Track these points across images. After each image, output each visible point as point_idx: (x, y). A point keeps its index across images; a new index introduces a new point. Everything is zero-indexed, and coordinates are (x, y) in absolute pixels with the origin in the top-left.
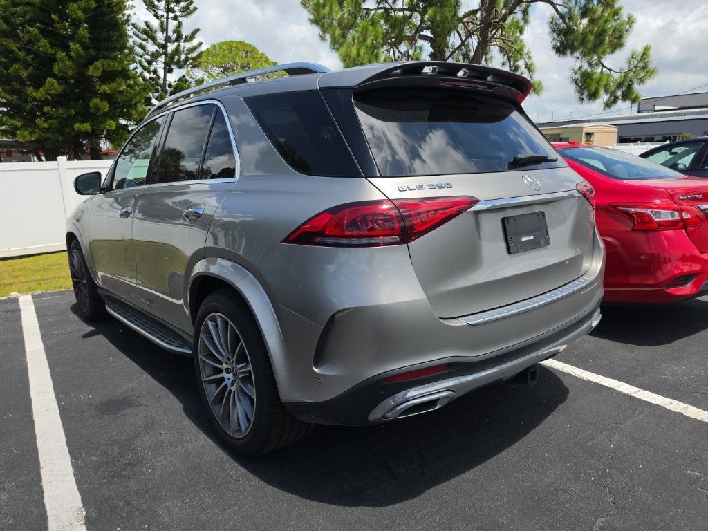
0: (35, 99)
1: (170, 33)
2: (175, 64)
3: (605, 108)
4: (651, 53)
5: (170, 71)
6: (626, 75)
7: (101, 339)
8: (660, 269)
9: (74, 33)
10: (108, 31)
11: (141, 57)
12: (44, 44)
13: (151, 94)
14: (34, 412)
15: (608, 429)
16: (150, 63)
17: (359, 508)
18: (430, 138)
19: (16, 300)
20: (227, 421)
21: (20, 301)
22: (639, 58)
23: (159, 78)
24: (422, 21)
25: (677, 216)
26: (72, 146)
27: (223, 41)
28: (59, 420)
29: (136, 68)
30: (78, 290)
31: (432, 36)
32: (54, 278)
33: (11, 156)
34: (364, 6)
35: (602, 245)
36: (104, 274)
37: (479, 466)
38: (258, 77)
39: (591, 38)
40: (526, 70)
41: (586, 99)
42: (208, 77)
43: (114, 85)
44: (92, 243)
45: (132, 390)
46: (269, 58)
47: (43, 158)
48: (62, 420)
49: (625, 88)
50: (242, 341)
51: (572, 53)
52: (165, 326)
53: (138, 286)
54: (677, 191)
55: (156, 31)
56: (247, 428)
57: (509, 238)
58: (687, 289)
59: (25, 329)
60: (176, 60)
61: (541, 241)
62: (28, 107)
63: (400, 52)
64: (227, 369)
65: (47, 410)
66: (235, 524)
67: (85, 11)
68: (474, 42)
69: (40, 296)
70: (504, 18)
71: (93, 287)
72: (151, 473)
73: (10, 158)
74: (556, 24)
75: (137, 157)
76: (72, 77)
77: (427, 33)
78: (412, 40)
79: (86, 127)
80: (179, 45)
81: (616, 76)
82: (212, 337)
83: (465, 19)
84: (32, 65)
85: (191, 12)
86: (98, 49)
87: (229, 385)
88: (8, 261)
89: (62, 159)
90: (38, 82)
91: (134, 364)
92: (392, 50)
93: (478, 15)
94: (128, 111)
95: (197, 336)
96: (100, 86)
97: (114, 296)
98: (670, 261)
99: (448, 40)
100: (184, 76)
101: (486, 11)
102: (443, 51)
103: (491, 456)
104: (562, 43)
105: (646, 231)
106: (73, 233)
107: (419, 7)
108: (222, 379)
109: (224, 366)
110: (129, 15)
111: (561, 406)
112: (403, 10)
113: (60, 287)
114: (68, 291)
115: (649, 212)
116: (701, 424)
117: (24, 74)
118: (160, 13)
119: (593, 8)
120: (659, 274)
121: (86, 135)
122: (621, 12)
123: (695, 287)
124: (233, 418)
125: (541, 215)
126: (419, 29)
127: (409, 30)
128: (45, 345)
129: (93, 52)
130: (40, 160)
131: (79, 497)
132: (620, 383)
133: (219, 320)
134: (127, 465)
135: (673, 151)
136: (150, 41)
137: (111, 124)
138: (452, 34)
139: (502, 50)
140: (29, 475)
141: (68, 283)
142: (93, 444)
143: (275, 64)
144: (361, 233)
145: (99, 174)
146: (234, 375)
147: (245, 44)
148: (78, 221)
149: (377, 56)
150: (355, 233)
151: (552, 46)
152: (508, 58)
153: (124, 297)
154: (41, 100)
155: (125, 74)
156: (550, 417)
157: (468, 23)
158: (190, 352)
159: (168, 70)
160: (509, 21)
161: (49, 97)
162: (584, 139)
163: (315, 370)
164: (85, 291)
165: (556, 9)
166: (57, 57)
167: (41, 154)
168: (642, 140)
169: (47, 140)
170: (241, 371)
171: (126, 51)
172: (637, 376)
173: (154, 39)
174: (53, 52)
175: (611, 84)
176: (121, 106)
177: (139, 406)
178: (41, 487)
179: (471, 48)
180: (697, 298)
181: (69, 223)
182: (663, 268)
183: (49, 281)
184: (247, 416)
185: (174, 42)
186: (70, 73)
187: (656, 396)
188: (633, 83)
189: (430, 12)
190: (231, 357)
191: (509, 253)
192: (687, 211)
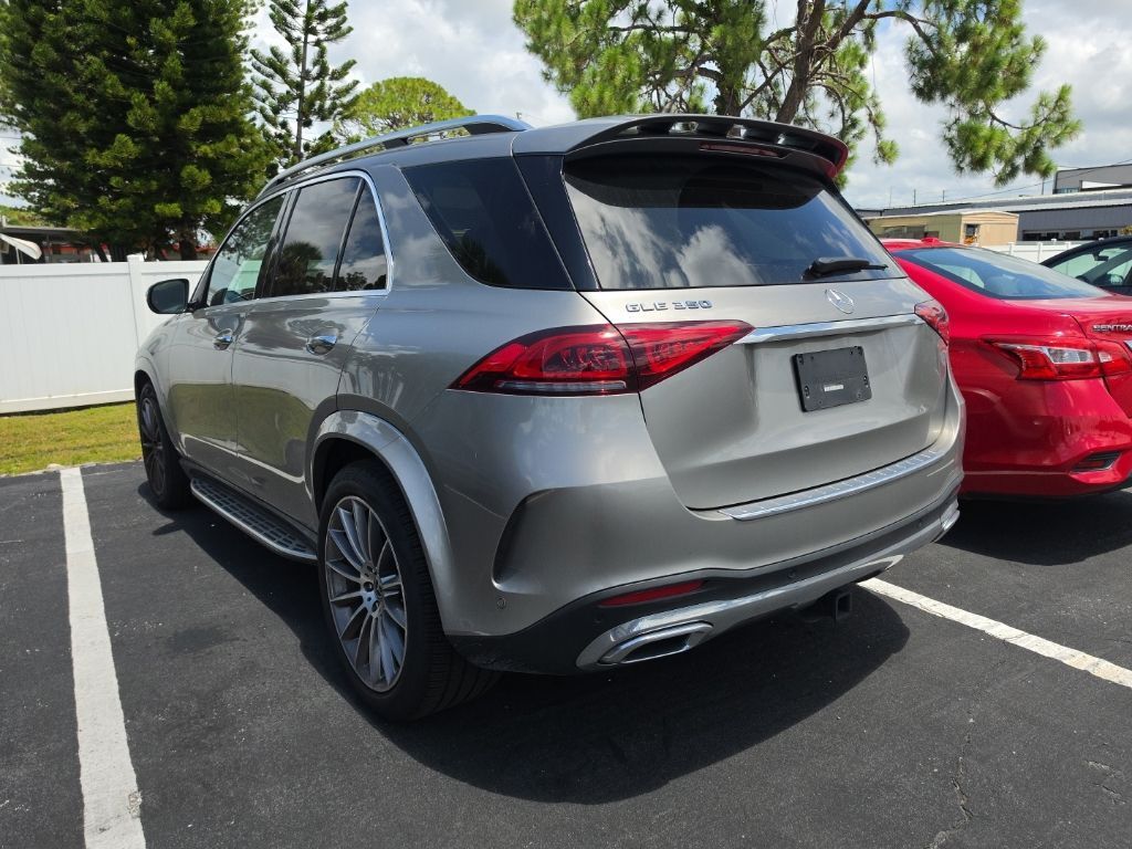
0: (97, 167)
1: (309, 66)
2: (316, 113)
3: (996, 184)
4: (1071, 97)
5: (308, 124)
6: (1030, 133)
7: (182, 536)
8: (1063, 439)
9: (161, 65)
10: (213, 62)
11: (264, 101)
12: (112, 83)
13: (276, 160)
14: (74, 645)
15: (968, 693)
16: (276, 111)
17: (561, 804)
18: (698, 239)
19: (56, 476)
20: (365, 666)
21: (62, 477)
22: (1052, 105)
23: (289, 134)
24: (703, 47)
25: (1089, 359)
26: (153, 239)
27: (392, 77)
28: (111, 659)
29: (254, 119)
30: (150, 460)
31: (719, 70)
32: (117, 443)
33: (60, 253)
34: (611, 23)
35: (960, 401)
36: (188, 436)
37: (756, 746)
38: (446, 133)
39: (974, 74)
40: (871, 125)
41: (967, 169)
42: (368, 134)
43: (220, 146)
44: (175, 389)
45: (225, 617)
46: (463, 104)
47: (109, 257)
48: (115, 660)
49: (1029, 153)
50: (388, 540)
51: (943, 97)
52: (278, 517)
53: (239, 455)
54: (1091, 318)
55: (288, 62)
56: (394, 676)
57: (803, 386)
58: (1108, 473)
59: (66, 521)
60: (316, 107)
61: (857, 392)
62: (88, 177)
63: (667, 95)
64: (367, 584)
65: (93, 643)
66: (368, 824)
67: (178, 31)
68: (786, 79)
69: (92, 469)
70: (835, 43)
71: (173, 455)
72: (245, 743)
73: (58, 256)
74: (917, 51)
75: (247, 257)
76: (155, 133)
77: (711, 66)
78: (687, 76)
79: (174, 209)
80: (322, 84)
81: (1015, 134)
82: (345, 534)
83: (772, 44)
84: (95, 114)
85: (344, 34)
86: (197, 91)
87: (369, 608)
88: (48, 416)
89: (136, 260)
90: (103, 140)
91: (230, 577)
92: (655, 92)
93: (793, 37)
94: (240, 185)
95: (323, 533)
96: (198, 147)
97: (205, 471)
98: (1078, 429)
99: (745, 77)
100: (329, 133)
101: (806, 32)
102: (736, 96)
103: (777, 731)
104: (927, 81)
105: (1040, 381)
106: (145, 373)
107: (699, 25)
108: (360, 600)
109: (363, 579)
110: (246, 38)
111: (894, 656)
112: (673, 29)
113: (125, 457)
114: (137, 462)
115: (1045, 350)
116: (1120, 689)
117: (82, 128)
118: (296, 34)
119: (976, 27)
120: (1062, 447)
121: (174, 222)
122: (1022, 32)
123: (1119, 470)
124: (375, 659)
125: (856, 353)
126: (698, 59)
127: (684, 61)
128: (95, 544)
129: (187, 93)
130: (104, 259)
131: (134, 776)
132: (992, 622)
133: (356, 507)
134: (210, 729)
135: (1101, 254)
136: (278, 77)
137: (214, 207)
138: (751, 68)
139: (830, 92)
140: (59, 741)
141: (135, 451)
142: (159, 696)
143: (473, 113)
144: (570, 374)
145: (185, 282)
146: (378, 593)
147: (426, 82)
148: (152, 354)
149: (630, 103)
150: (560, 374)
151: (910, 87)
152: (841, 105)
153: (217, 471)
154: (106, 168)
155: (236, 127)
156: (876, 673)
157: (777, 50)
158: (314, 557)
159: (305, 122)
160: (842, 47)
161: (120, 164)
162: (963, 234)
163: (496, 585)
164: (160, 463)
165: (918, 29)
166: (132, 102)
167: (106, 250)
168: (1060, 236)
169: (114, 229)
170: (385, 587)
171: (241, 92)
172: (1021, 611)
173: (284, 74)
174: (128, 93)
175: (1007, 146)
176: (230, 178)
177: (233, 640)
178: (77, 759)
179: (781, 88)
180: (1125, 490)
181: (139, 357)
182: (1067, 439)
183: (109, 447)
184: (395, 658)
185: (315, 79)
186: (152, 125)
187: (1049, 643)
188: (1042, 146)
189: (716, 32)
190: (372, 565)
191: (804, 410)
192: (1107, 350)
